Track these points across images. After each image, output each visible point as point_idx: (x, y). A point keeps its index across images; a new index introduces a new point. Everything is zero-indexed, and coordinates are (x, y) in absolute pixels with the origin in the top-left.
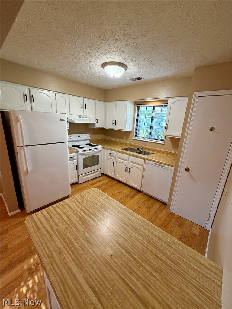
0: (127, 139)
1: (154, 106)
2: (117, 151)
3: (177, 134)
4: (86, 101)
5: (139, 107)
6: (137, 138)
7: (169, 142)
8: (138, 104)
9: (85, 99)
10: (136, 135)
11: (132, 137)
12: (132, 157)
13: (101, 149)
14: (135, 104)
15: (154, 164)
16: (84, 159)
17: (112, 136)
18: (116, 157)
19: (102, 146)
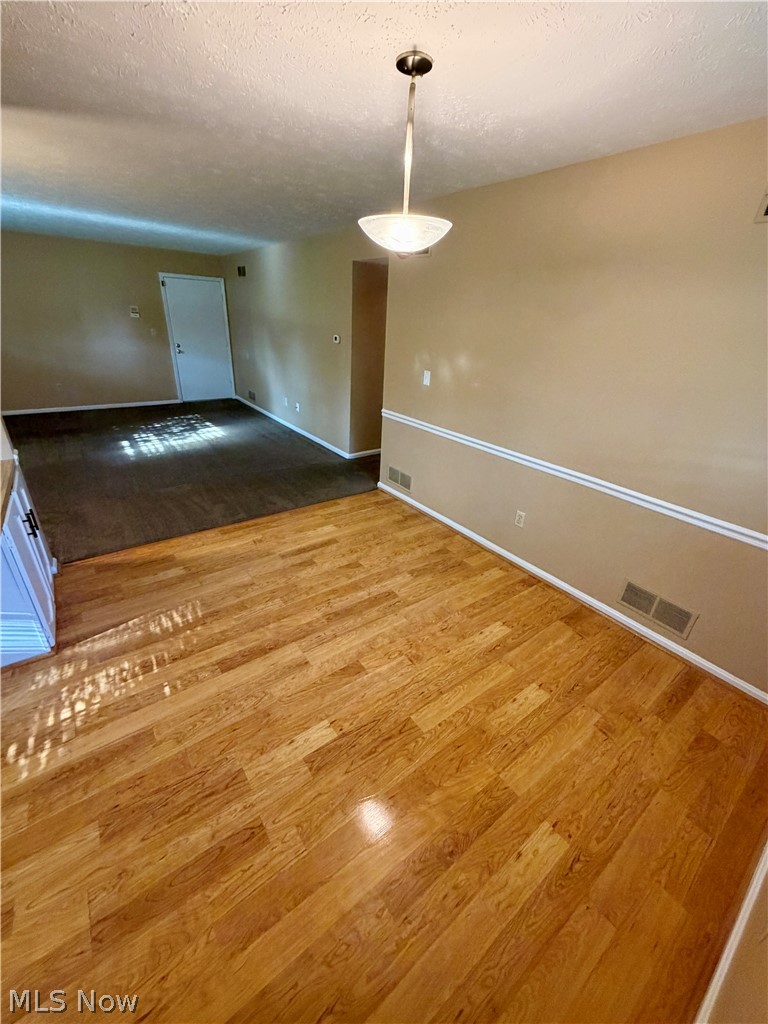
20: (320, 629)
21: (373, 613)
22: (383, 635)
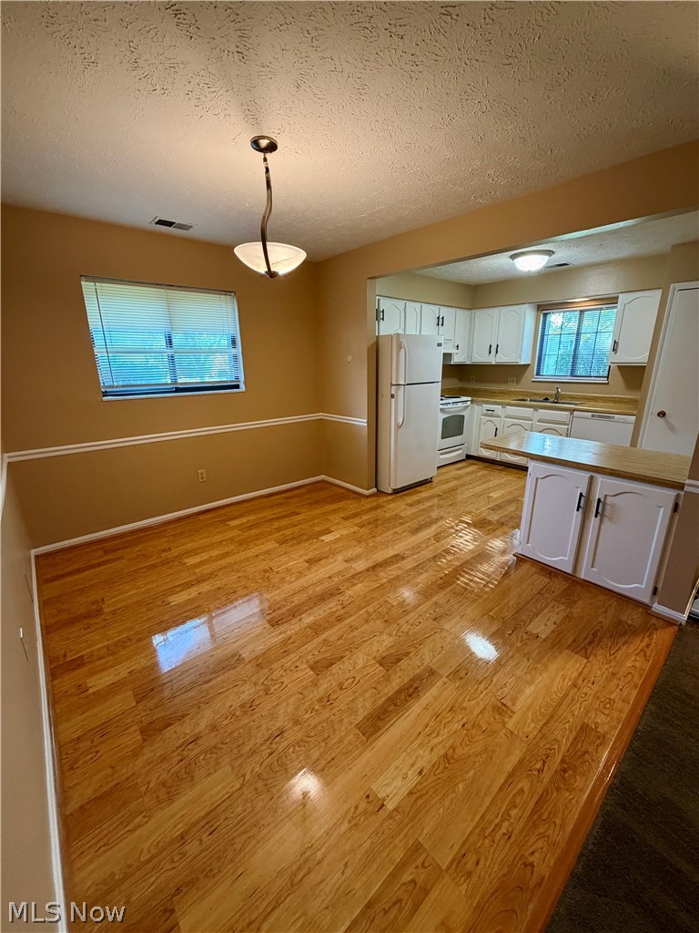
0: (517, 383)
1: (582, 312)
2: (504, 405)
3: (640, 357)
4: (444, 312)
5: (545, 315)
6: (540, 379)
7: (617, 378)
8: (544, 309)
9: (442, 308)
10: (538, 374)
11: (531, 375)
12: (540, 410)
13: (469, 403)
14: (538, 310)
15: (593, 416)
16: (445, 421)
17: (479, 380)
18: (503, 417)
19: (470, 398)
20: (344, 581)
21: (296, 600)
22: (290, 582)
